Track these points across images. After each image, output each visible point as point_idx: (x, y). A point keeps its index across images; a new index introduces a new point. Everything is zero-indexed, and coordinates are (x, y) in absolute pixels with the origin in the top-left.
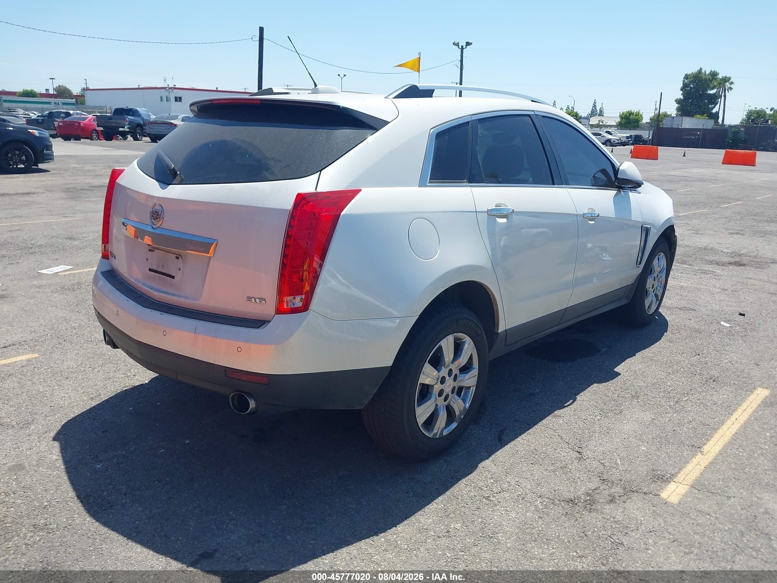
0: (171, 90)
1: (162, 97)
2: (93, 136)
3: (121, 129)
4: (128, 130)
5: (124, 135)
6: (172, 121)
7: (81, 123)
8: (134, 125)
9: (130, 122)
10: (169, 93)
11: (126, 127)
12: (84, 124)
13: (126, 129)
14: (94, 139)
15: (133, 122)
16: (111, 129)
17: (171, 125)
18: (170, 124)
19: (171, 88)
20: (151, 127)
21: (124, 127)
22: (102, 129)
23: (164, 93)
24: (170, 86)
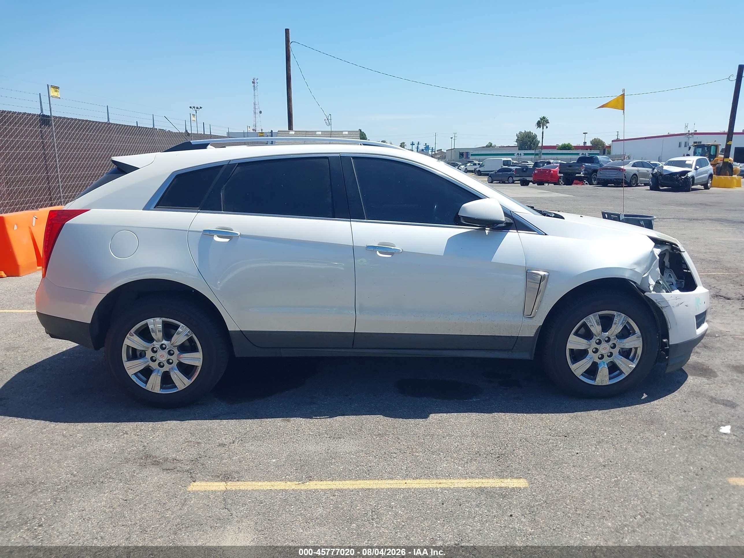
0: (690, 136)
1: (681, 142)
2: (560, 181)
3: (577, 175)
4: (583, 175)
5: (581, 180)
6: (622, 167)
7: (552, 170)
8: (590, 171)
9: (586, 168)
10: (689, 139)
11: (581, 173)
12: (554, 171)
13: (582, 175)
14: (561, 184)
15: (590, 169)
16: (569, 175)
17: (620, 170)
18: (618, 169)
19: (692, 134)
20: (601, 172)
21: (580, 174)
22: (562, 175)
23: (683, 139)
24: (691, 132)
